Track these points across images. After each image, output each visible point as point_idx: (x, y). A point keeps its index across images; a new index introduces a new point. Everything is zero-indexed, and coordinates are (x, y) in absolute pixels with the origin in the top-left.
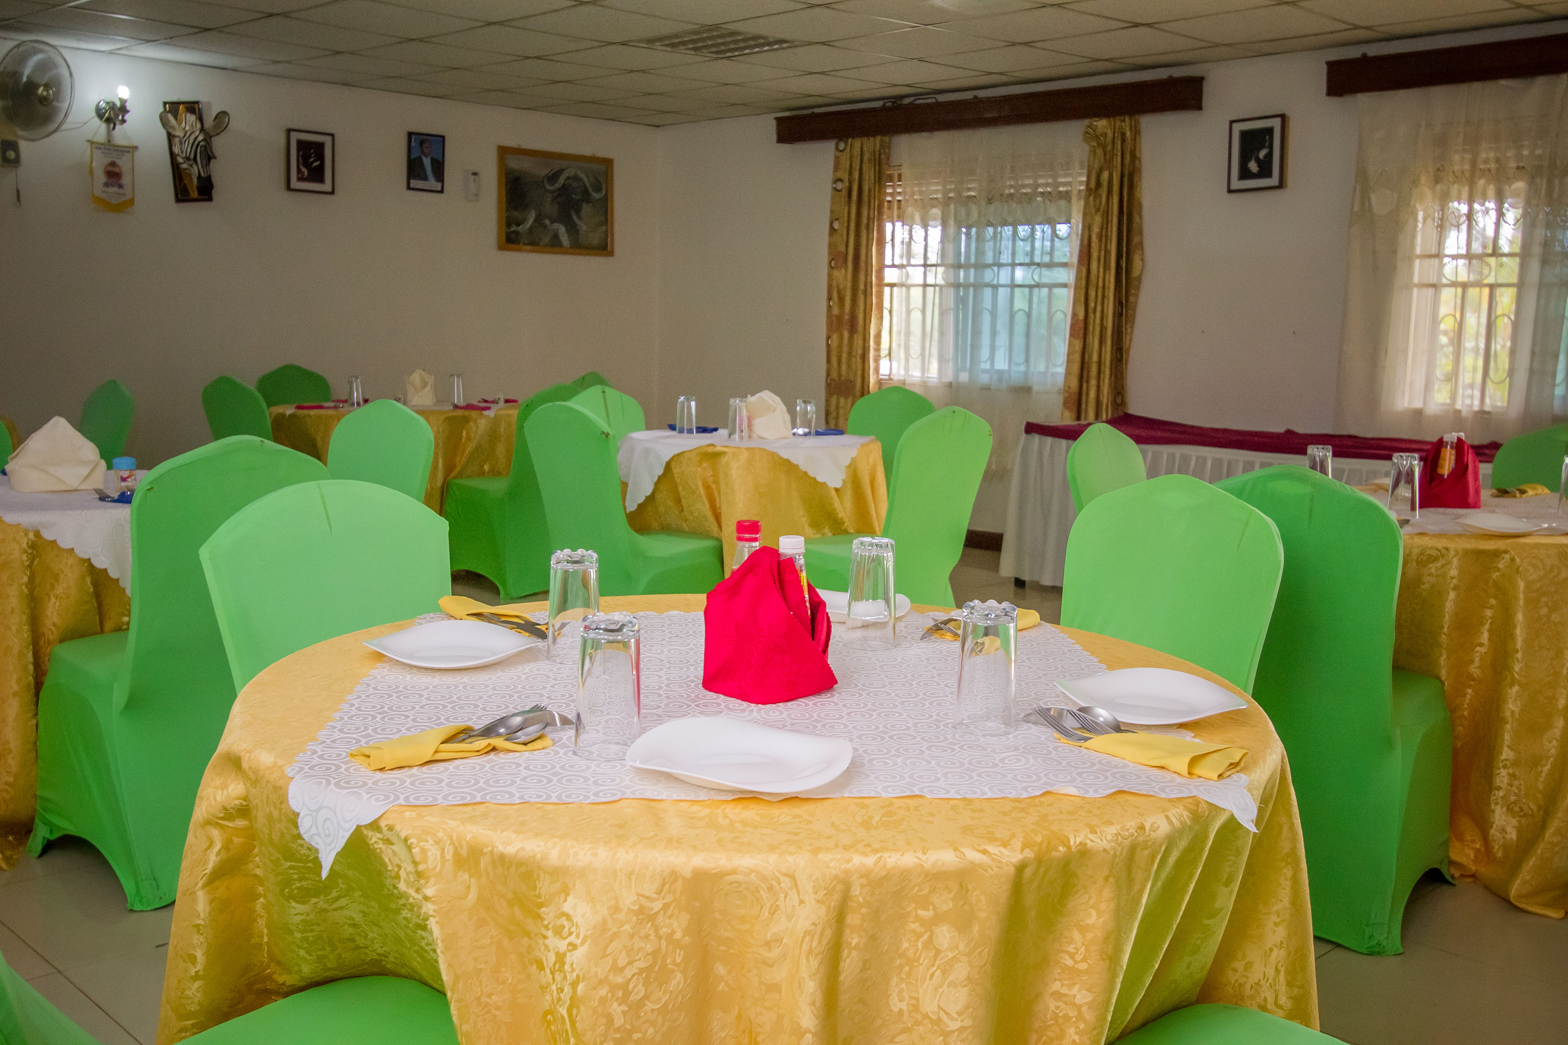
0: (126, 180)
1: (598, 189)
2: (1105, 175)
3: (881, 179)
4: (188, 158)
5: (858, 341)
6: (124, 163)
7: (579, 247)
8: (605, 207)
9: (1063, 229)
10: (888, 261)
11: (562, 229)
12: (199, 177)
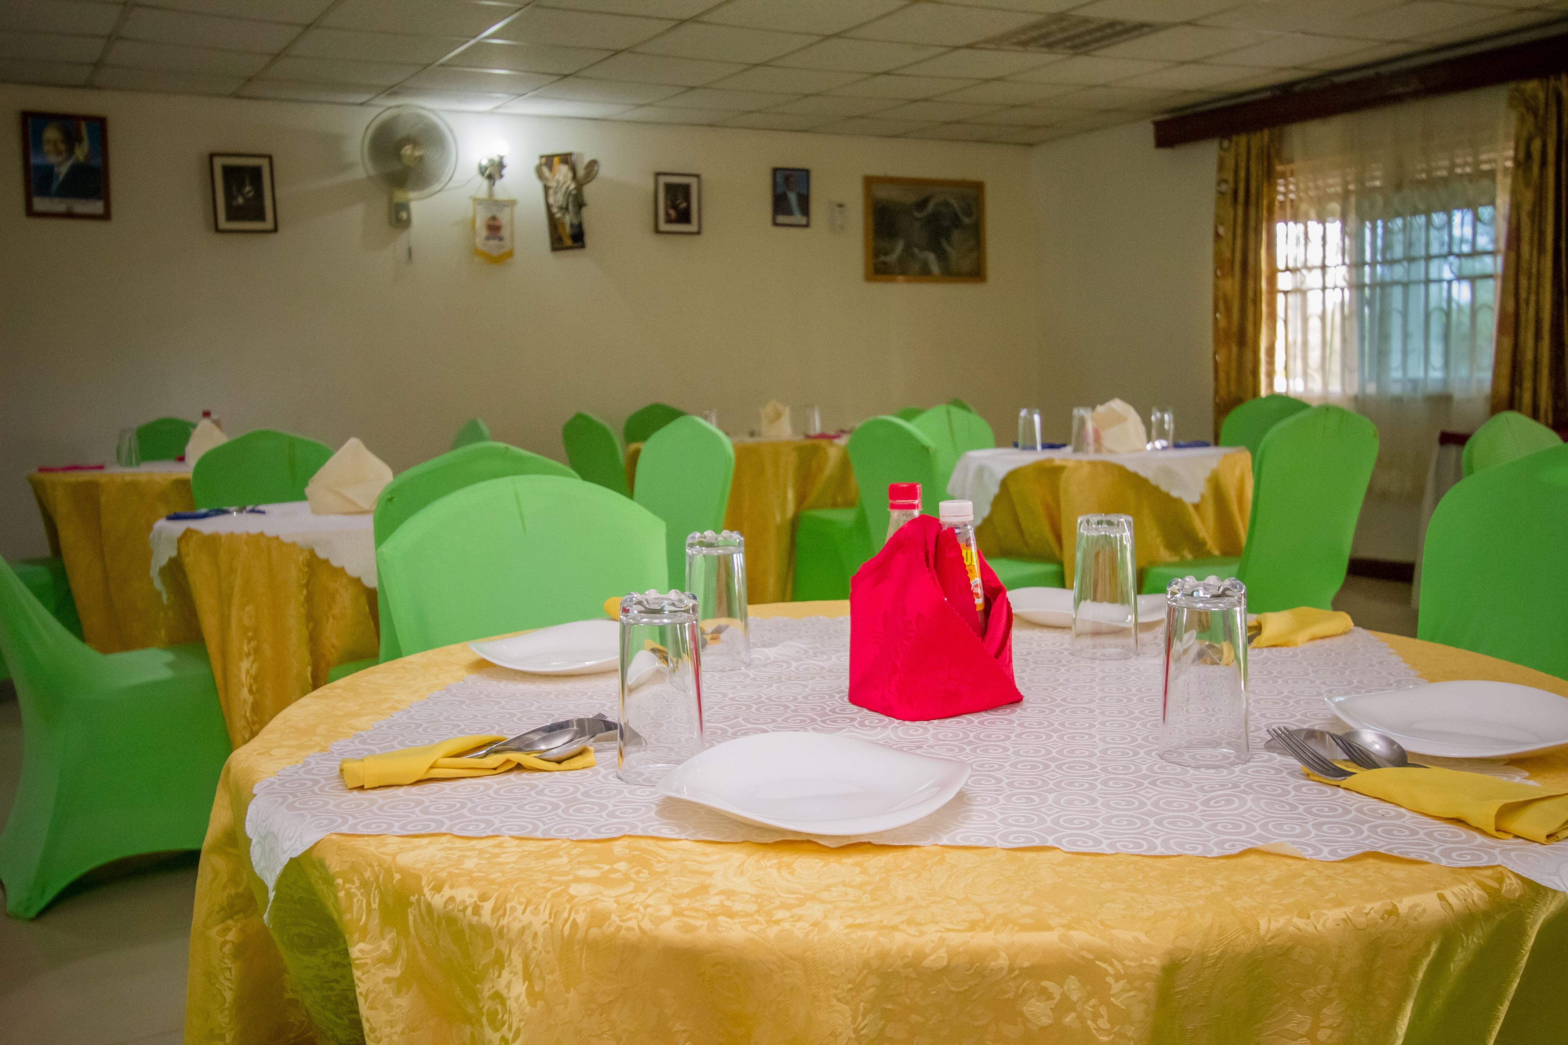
0: (505, 232)
1: (968, 214)
2: (1536, 145)
3: (1270, 175)
4: (561, 208)
5: (1249, 355)
6: (504, 217)
7: (950, 274)
8: (977, 232)
9: (1485, 212)
10: (1281, 265)
11: (931, 257)
12: (572, 225)
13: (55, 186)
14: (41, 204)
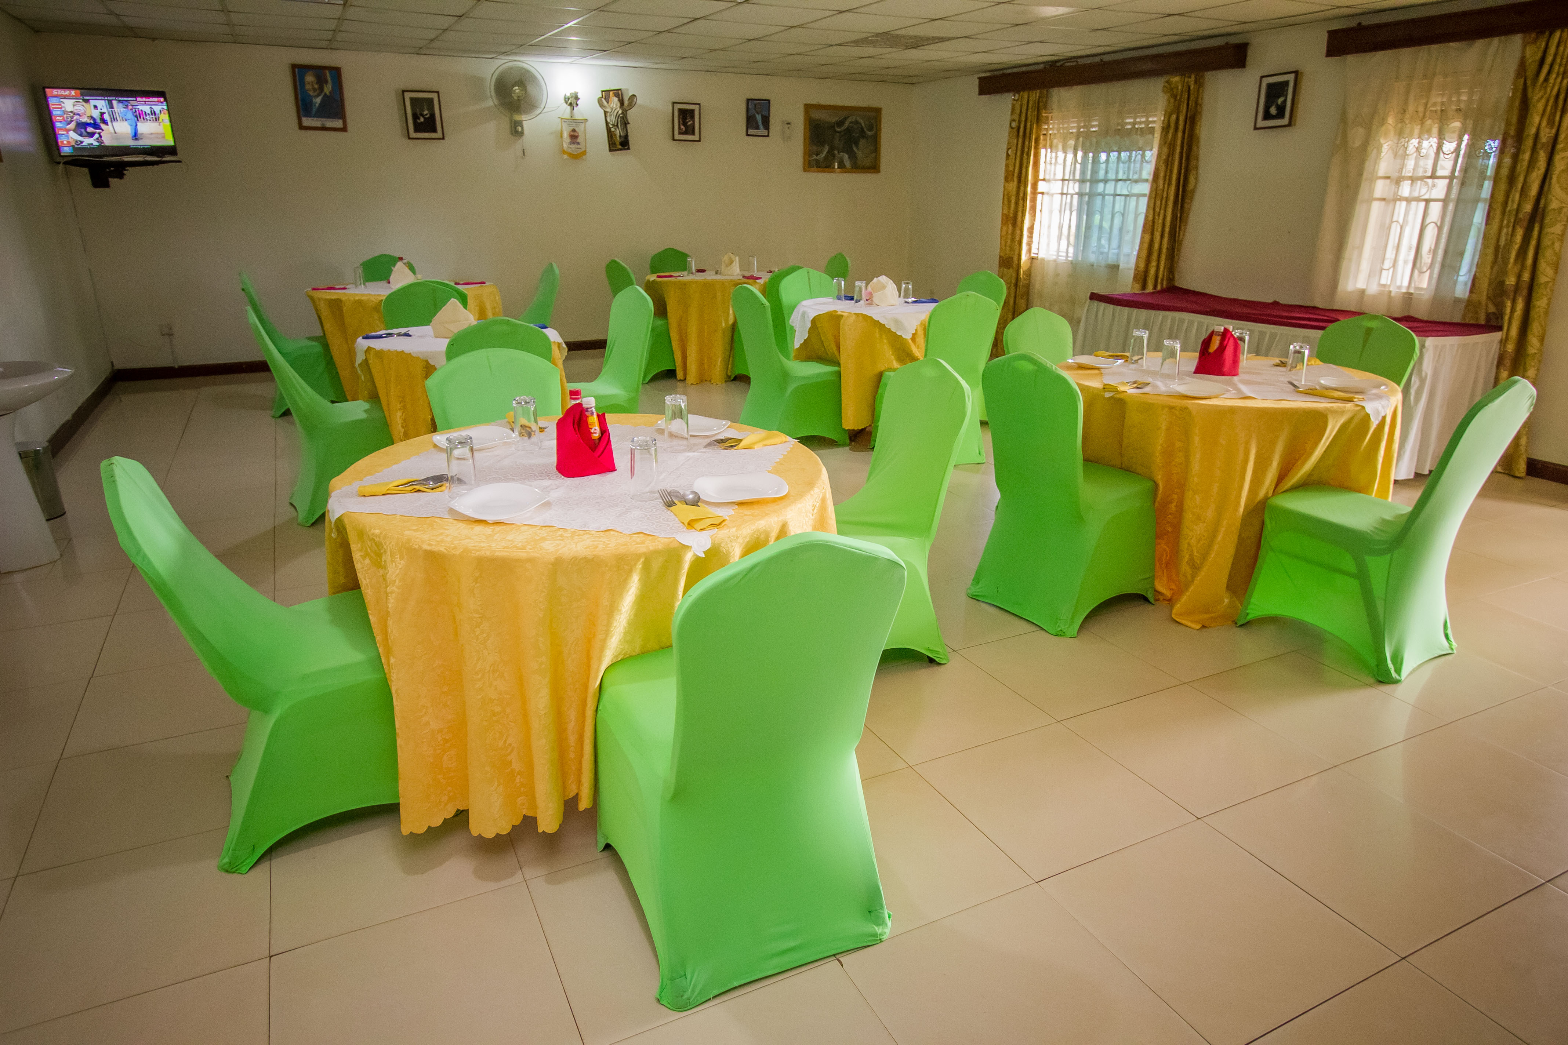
0: (581, 139)
1: (870, 129)
2: (1174, 117)
3: (1039, 120)
4: (614, 125)
5: (1018, 232)
6: (580, 129)
7: (857, 167)
8: (875, 141)
9: (1148, 154)
10: (1041, 177)
11: (846, 156)
12: (620, 136)
13: (314, 110)
14: (306, 122)
